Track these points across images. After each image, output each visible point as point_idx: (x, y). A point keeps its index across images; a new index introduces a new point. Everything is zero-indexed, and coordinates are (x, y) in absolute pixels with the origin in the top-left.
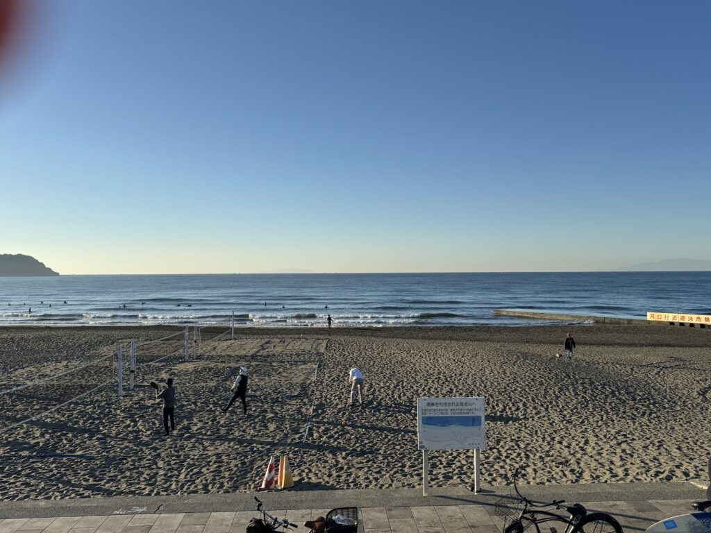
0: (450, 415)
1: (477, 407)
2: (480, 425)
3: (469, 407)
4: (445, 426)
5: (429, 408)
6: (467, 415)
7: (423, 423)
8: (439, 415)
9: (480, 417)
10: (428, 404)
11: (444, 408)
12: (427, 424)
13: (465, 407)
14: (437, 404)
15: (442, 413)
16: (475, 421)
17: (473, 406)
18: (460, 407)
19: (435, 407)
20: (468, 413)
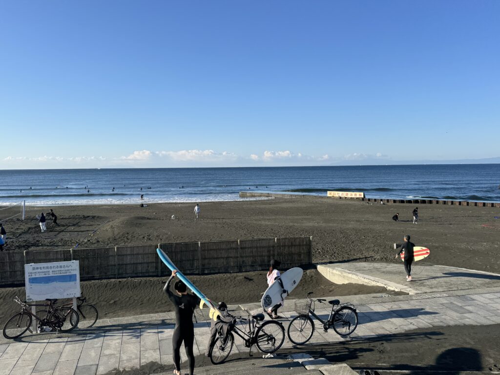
0: (51, 274)
1: (73, 268)
2: (76, 280)
3: (67, 269)
4: (48, 283)
5: (34, 271)
6: (65, 274)
7: (30, 282)
8: (42, 275)
9: (76, 275)
10: (34, 269)
11: (47, 270)
12: (33, 283)
13: (62, 269)
14: (41, 268)
15: (45, 274)
16: (71, 278)
17: (70, 268)
18: (59, 269)
19: (39, 270)
20: (66, 273)
